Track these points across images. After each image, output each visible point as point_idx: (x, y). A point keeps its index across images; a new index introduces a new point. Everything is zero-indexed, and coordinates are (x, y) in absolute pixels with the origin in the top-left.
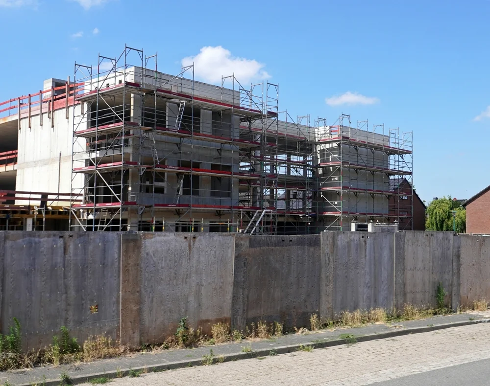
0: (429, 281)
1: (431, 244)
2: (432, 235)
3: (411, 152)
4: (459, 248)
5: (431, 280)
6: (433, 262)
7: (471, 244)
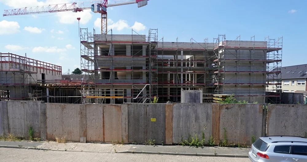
0: (25, 124)
1: (25, 107)
2: (25, 103)
3: (281, 48)
4: (46, 109)
5: (26, 124)
6: (26, 115)
7: (55, 108)
